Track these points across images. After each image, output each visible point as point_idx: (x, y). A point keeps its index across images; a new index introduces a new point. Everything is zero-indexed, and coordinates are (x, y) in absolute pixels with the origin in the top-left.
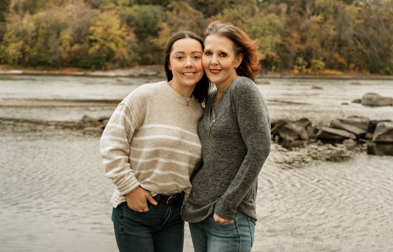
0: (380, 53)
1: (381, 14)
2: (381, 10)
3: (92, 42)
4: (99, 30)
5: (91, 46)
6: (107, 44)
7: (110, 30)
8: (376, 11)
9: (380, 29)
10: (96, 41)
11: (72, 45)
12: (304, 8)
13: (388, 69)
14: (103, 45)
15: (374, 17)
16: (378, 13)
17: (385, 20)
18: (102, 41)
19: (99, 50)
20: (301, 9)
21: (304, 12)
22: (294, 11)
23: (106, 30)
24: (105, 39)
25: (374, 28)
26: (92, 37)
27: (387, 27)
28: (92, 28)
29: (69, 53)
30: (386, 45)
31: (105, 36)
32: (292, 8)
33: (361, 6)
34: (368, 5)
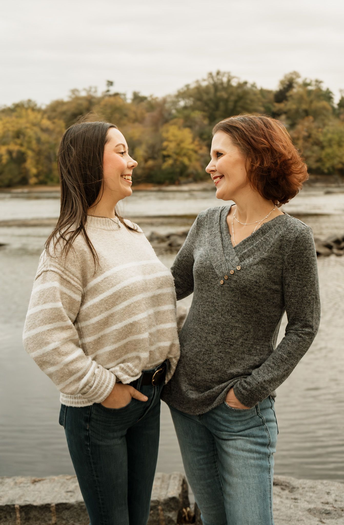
3: (165, 157)
4: (172, 146)
5: (164, 161)
6: (180, 159)
7: (183, 145)
10: (169, 156)
11: (146, 161)
14: (176, 160)
18: (175, 156)
19: (172, 165)
23: (178, 145)
24: (178, 154)
26: (165, 153)
28: (165, 144)
29: (144, 169)
31: (178, 151)
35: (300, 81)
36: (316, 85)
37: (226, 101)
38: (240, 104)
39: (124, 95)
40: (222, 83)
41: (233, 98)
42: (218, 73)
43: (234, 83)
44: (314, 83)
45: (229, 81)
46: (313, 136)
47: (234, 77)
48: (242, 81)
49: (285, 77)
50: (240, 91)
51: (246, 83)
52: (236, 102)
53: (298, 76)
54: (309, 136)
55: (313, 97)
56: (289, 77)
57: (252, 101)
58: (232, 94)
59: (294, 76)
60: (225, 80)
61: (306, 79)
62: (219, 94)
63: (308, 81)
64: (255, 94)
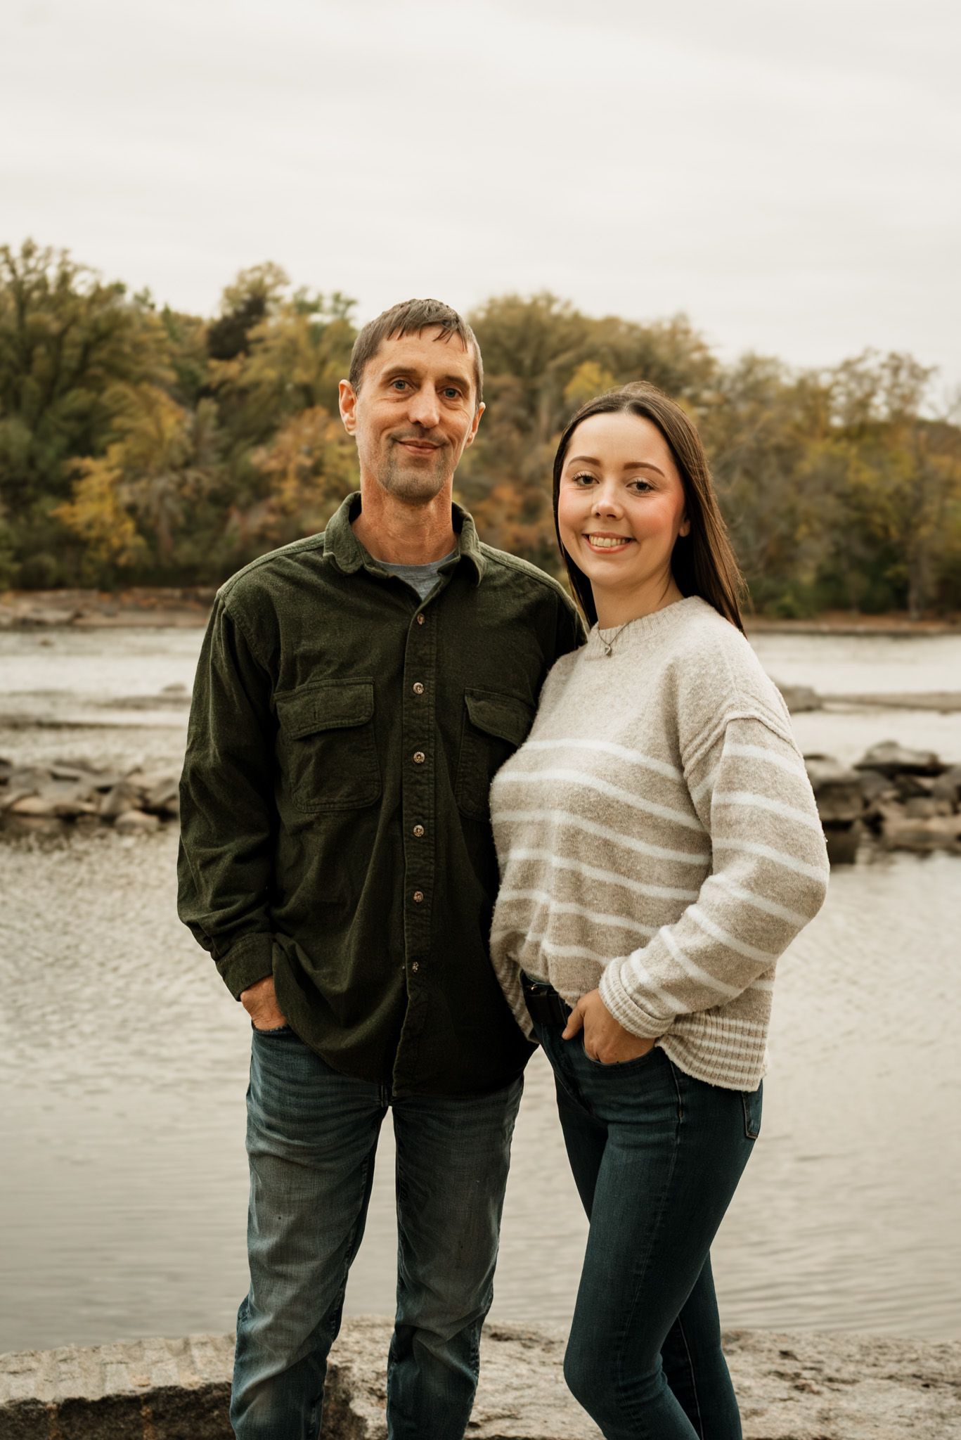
0: (764, 550)
1: (768, 430)
2: (768, 415)
8: (752, 419)
9: (765, 477)
12: (533, 409)
13: (788, 600)
15: (746, 438)
16: (759, 426)
17: (779, 450)
20: (522, 413)
21: (531, 422)
22: (502, 418)
25: (747, 473)
27: (787, 470)
30: (782, 527)
32: (496, 408)
33: (707, 405)
34: (727, 401)
35: (286, 294)
36: (335, 311)
37: (58, 341)
38: (101, 354)
40: (42, 284)
41: (76, 335)
42: (28, 252)
43: (81, 286)
44: (328, 303)
45: (65, 279)
46: (328, 469)
47: (77, 269)
48: (105, 284)
49: (241, 279)
50: (97, 312)
51: (119, 289)
52: (87, 348)
53: (281, 279)
54: (317, 470)
55: (325, 347)
56: (250, 278)
57: (138, 347)
58: (74, 320)
59: (269, 280)
60: (52, 274)
61: (304, 290)
62: (30, 318)
63: (310, 298)
64: (147, 327)
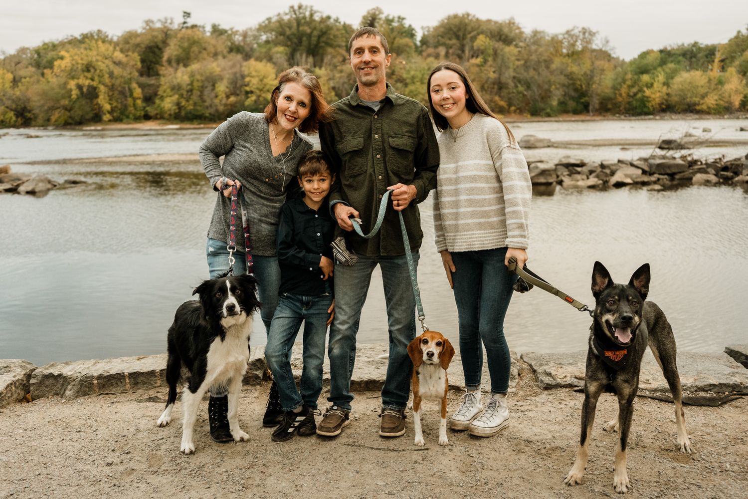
0: (540, 94)
1: (541, 54)
2: (541, 50)
3: (247, 93)
4: (255, 81)
5: (248, 98)
6: (264, 95)
7: (266, 81)
8: (536, 51)
9: (540, 70)
10: (252, 92)
11: (228, 97)
12: (463, 51)
13: (548, 110)
14: (259, 97)
15: (534, 57)
16: (538, 53)
17: (545, 61)
18: (258, 92)
19: (255, 101)
20: (460, 52)
21: (463, 55)
22: (453, 54)
23: (261, 80)
24: (261, 90)
25: (534, 69)
26: (248, 89)
27: (548, 67)
28: (247, 79)
29: (226, 105)
30: (546, 86)
31: (261, 87)
32: (451, 51)
33: (521, 47)
34: (528, 45)
35: (383, 16)
36: (399, 21)
37: (310, 36)
38: (323, 39)
39: (203, 27)
40: (304, 18)
41: (316, 33)
42: (300, 7)
43: (317, 17)
44: (396, 19)
45: (312, 15)
46: (396, 73)
47: (316, 12)
48: (324, 16)
49: (368, 13)
50: (322, 26)
51: (329, 18)
52: (319, 37)
53: (381, 12)
54: (393, 73)
55: (395, 34)
56: (371, 12)
57: (335, 36)
58: (315, 29)
59: (377, 13)
60: (307, 14)
61: (388, 15)
62: (301, 28)
63: (391, 17)
64: (338, 30)
